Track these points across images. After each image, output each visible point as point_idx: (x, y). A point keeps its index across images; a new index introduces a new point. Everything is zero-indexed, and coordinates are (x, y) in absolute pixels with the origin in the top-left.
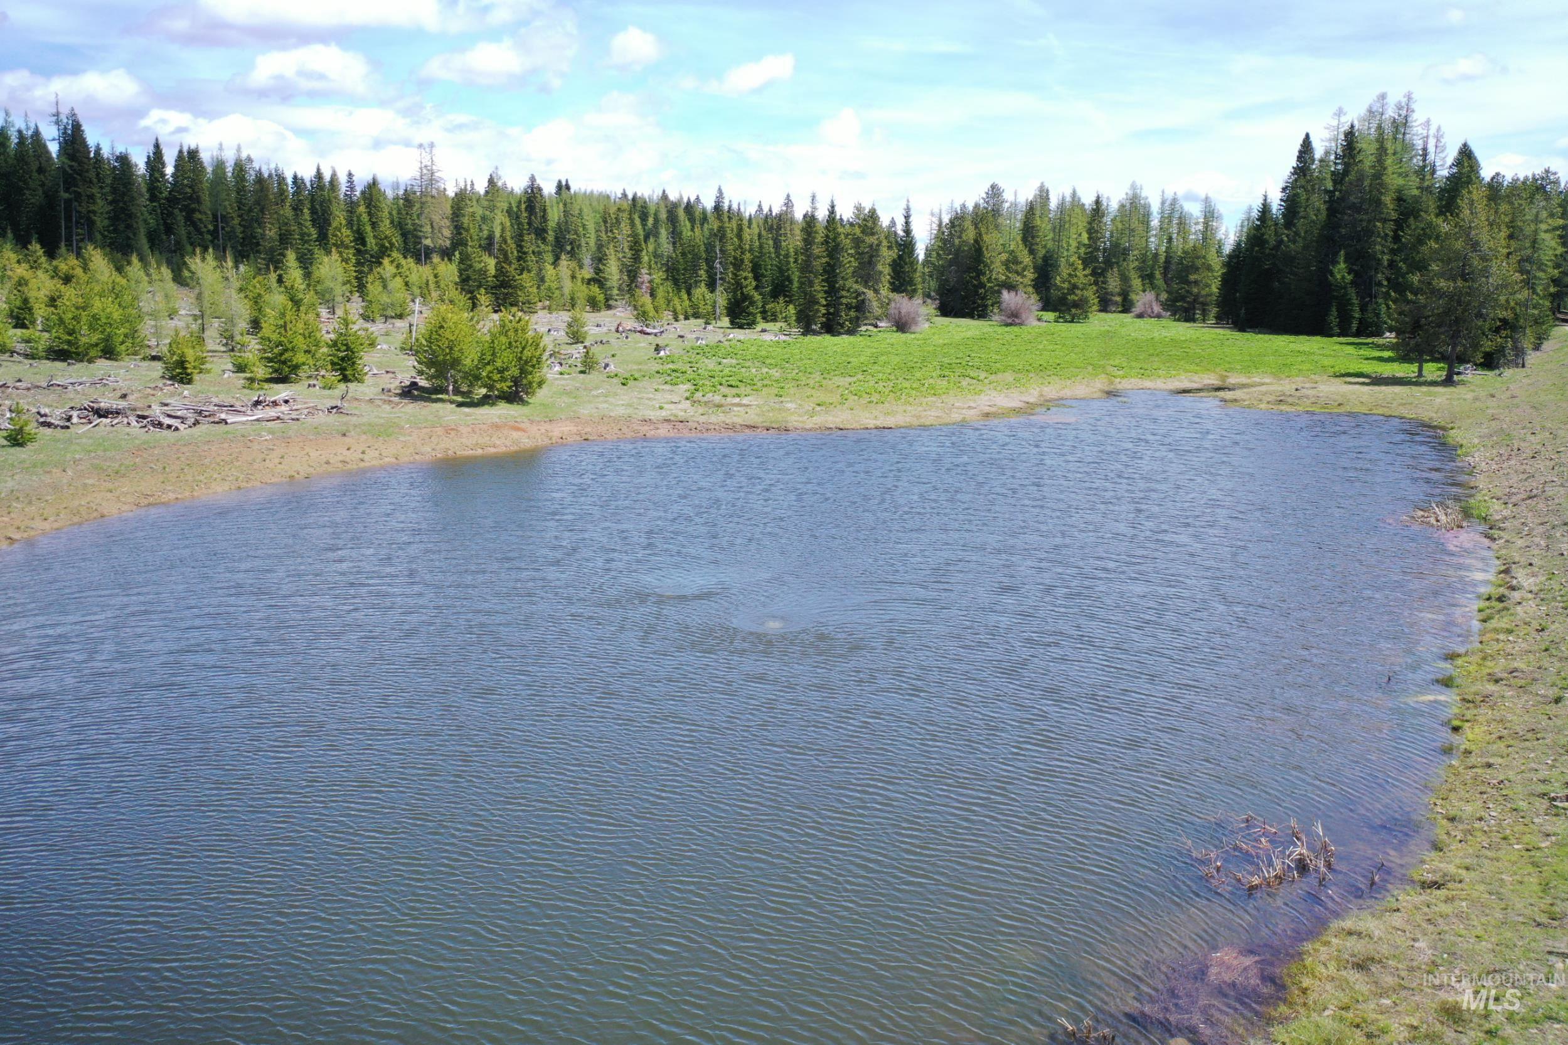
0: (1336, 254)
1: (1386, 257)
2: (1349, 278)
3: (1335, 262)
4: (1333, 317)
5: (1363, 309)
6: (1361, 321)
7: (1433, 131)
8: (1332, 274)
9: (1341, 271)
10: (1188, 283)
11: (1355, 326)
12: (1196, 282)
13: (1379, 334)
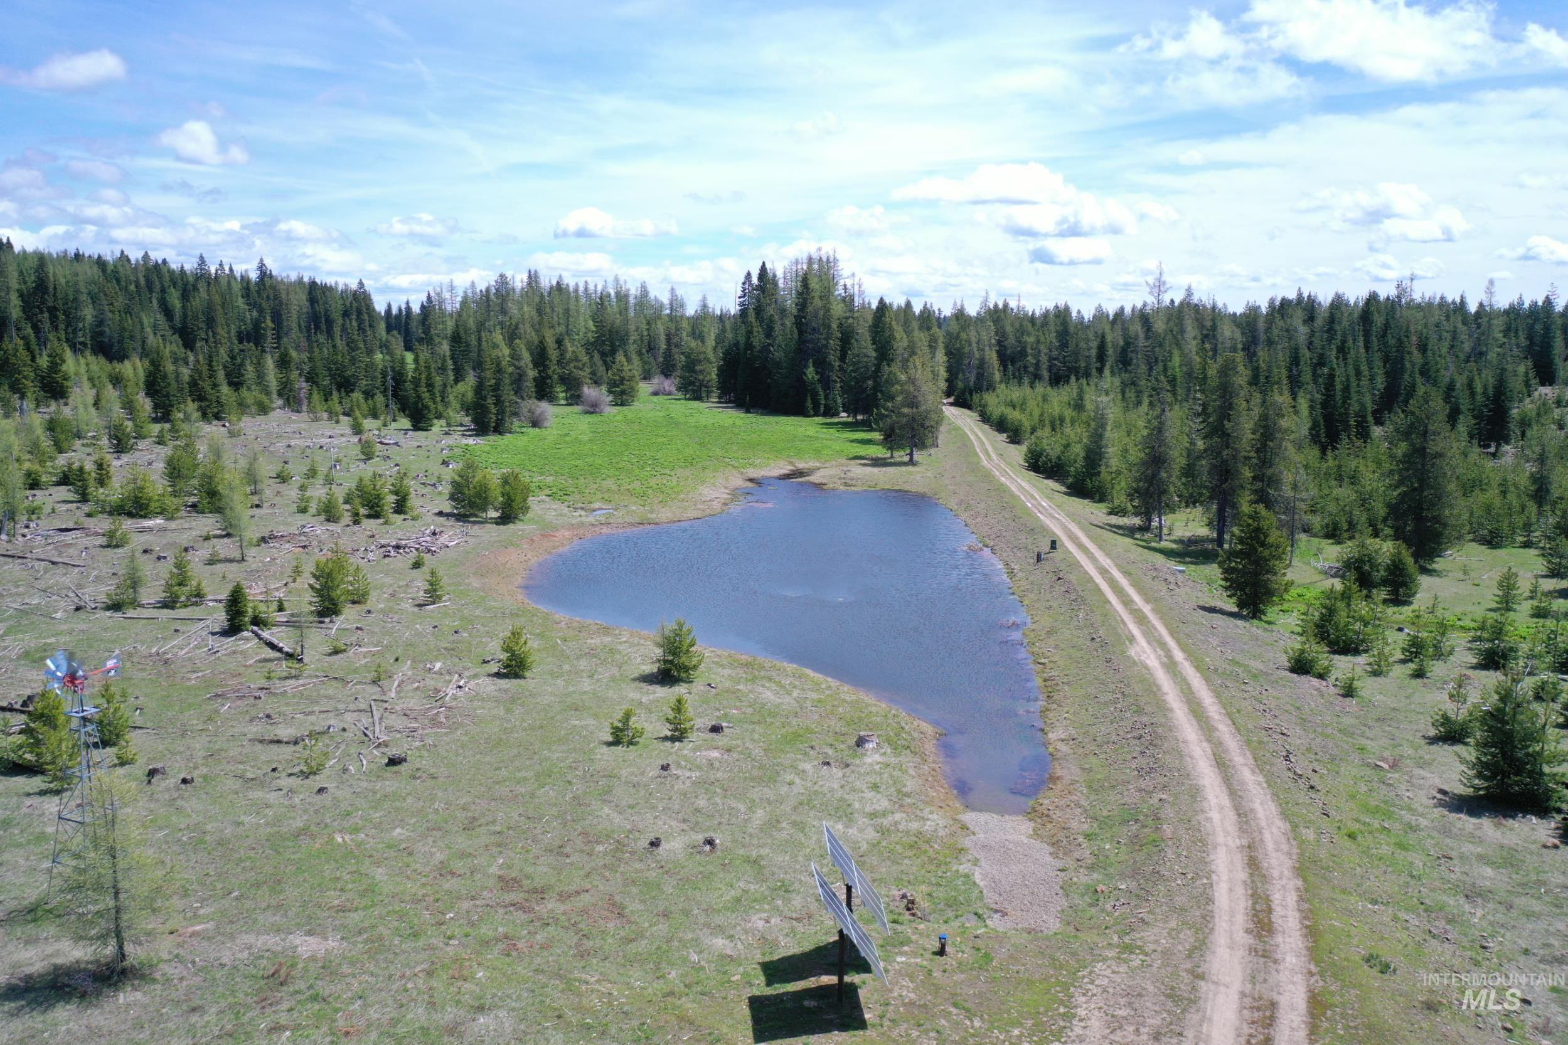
0: (807, 361)
1: (837, 364)
2: (817, 377)
3: (806, 367)
4: (809, 403)
5: (826, 398)
6: (825, 406)
7: (857, 281)
8: (805, 374)
9: (811, 373)
10: (694, 371)
11: (822, 408)
12: (701, 372)
13: (837, 414)
